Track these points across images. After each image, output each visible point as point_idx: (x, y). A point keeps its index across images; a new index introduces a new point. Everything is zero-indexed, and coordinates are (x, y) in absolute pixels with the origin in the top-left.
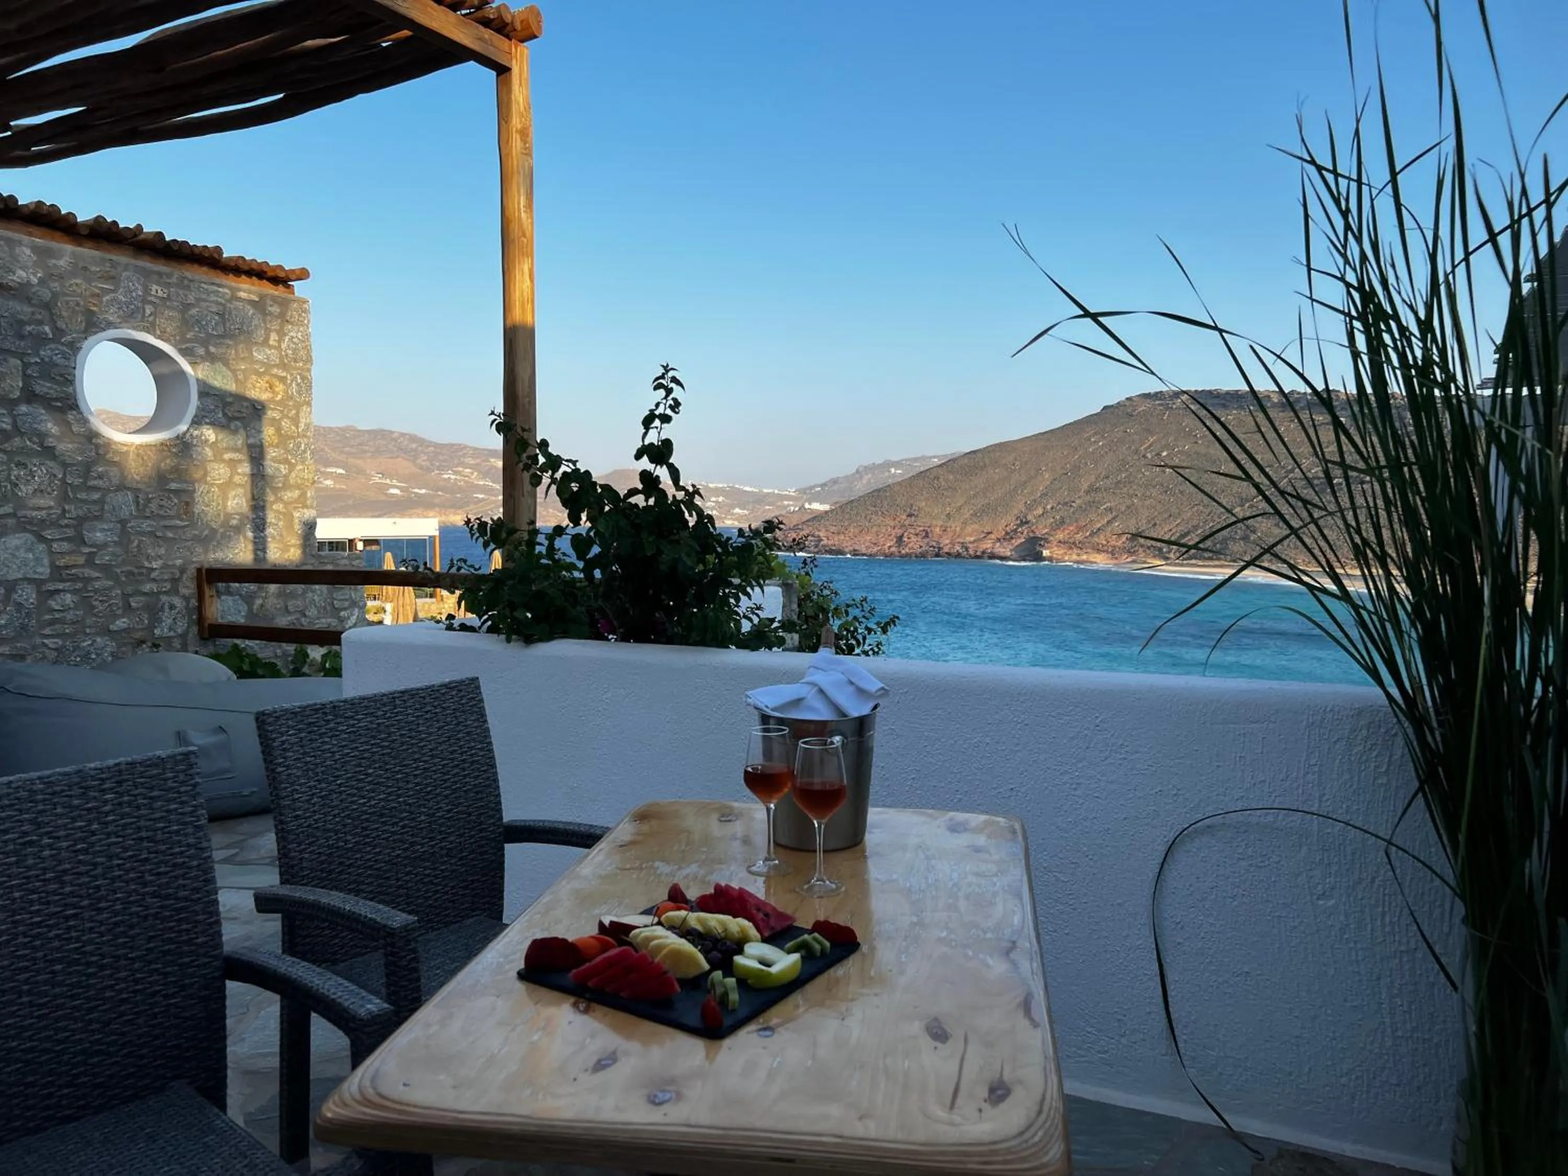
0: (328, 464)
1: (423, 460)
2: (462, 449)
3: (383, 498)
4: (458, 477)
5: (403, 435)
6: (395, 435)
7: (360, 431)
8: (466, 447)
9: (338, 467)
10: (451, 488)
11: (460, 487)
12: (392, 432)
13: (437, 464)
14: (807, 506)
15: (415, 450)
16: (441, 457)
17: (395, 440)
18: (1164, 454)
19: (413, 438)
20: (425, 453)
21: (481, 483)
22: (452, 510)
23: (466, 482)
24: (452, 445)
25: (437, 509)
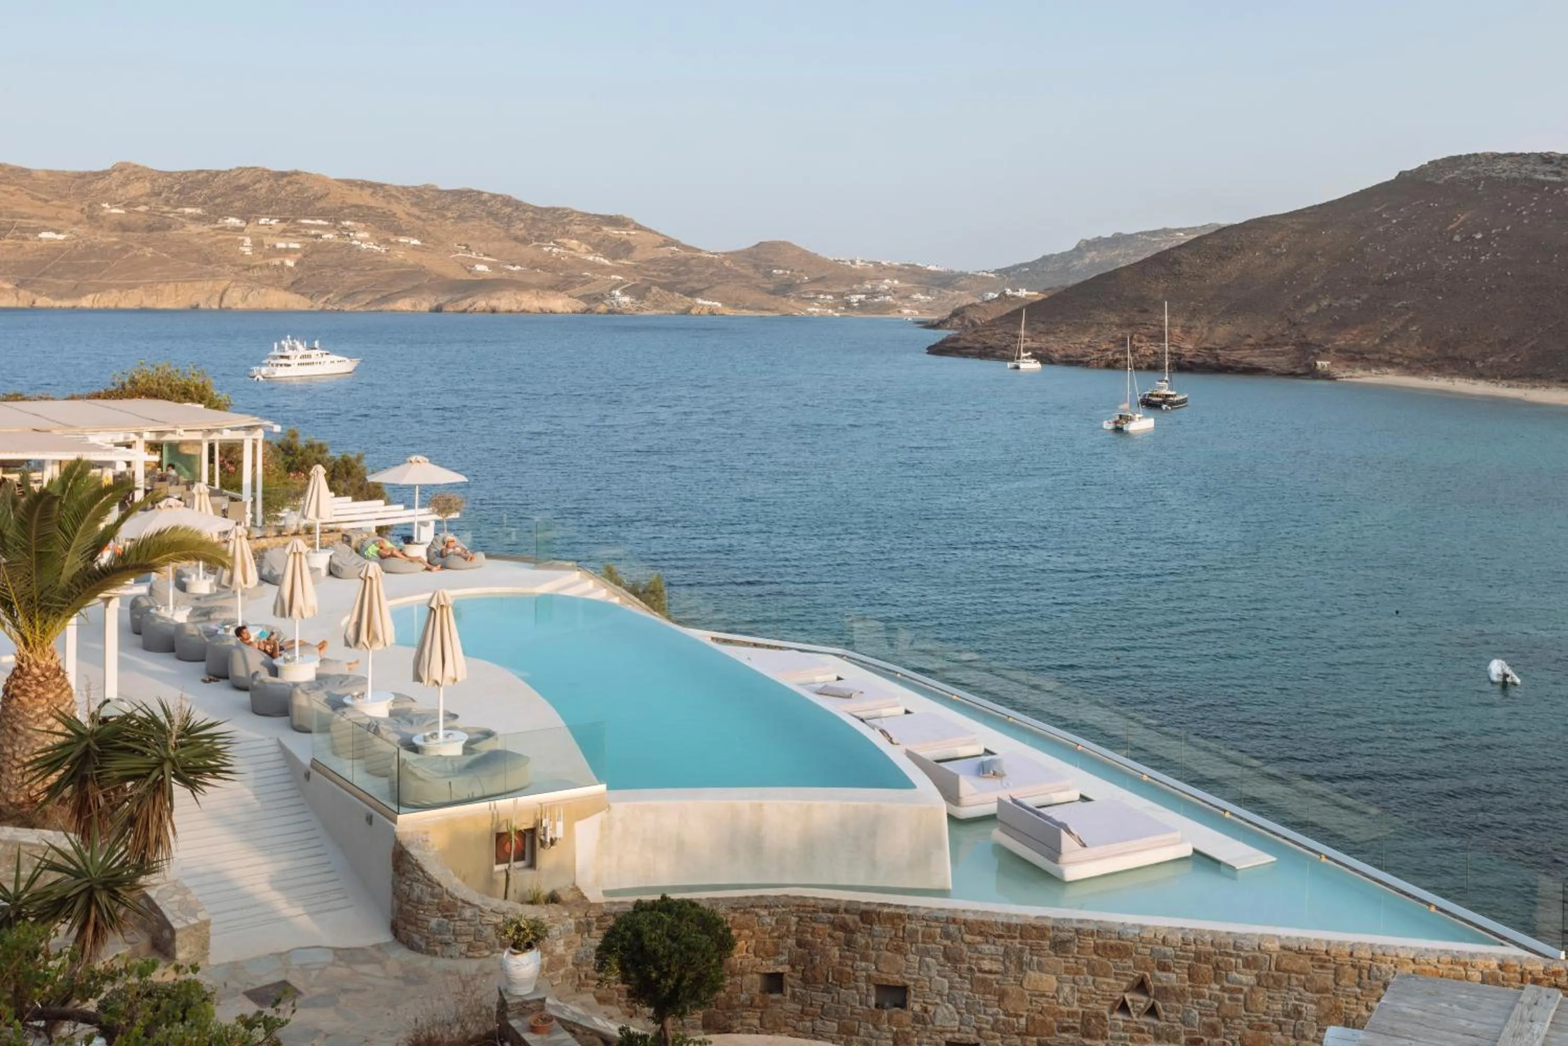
0: (399, 232)
1: (518, 229)
2: (567, 215)
3: (469, 277)
4: (562, 250)
5: (494, 196)
6: (485, 197)
7: (441, 192)
8: (573, 212)
9: (413, 236)
10: (550, 266)
11: (564, 263)
12: (480, 193)
13: (536, 233)
14: (1009, 292)
15: (509, 216)
16: (541, 225)
17: (484, 203)
18: (1479, 236)
19: (507, 201)
20: (522, 220)
21: (591, 258)
22: (553, 292)
23: (573, 257)
24: (555, 210)
25: (534, 291)
